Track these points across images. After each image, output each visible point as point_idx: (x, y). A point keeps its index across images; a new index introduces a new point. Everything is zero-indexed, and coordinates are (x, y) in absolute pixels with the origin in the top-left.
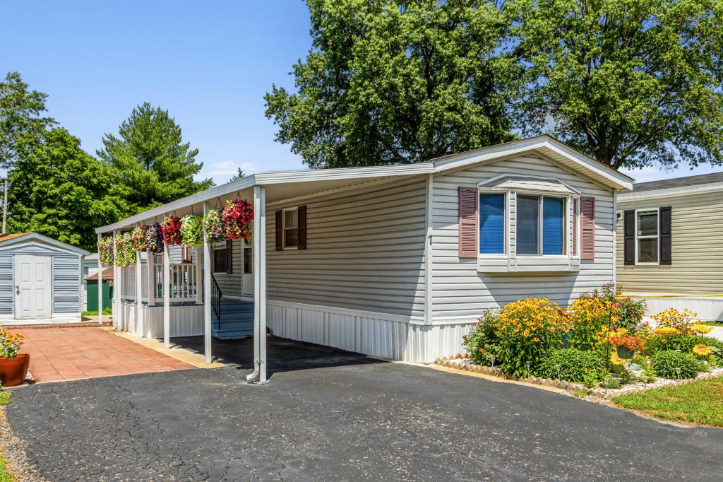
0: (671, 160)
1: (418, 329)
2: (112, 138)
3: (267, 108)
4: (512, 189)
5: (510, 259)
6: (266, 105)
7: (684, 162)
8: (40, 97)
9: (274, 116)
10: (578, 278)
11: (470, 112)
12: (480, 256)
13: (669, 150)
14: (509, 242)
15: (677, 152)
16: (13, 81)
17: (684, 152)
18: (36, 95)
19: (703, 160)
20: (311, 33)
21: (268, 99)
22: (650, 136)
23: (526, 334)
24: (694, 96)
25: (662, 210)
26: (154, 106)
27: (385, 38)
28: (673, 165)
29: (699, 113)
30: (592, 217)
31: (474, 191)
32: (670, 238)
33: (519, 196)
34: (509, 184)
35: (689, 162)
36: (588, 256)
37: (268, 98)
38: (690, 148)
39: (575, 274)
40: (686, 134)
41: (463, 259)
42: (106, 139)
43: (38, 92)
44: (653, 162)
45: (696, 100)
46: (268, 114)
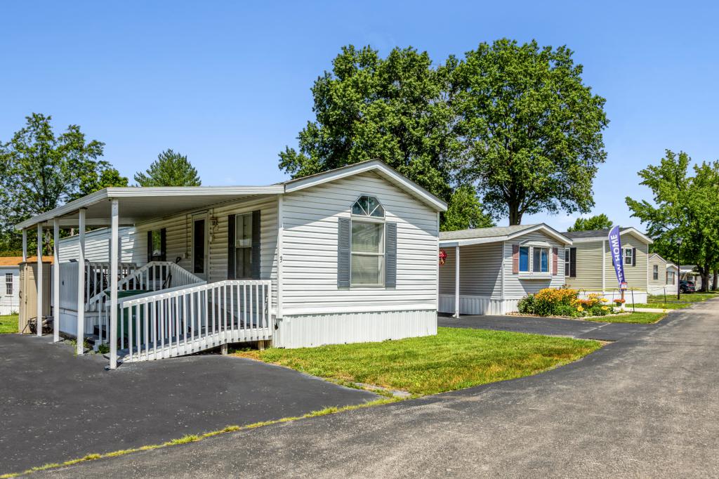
0: (555, 208)
1: (498, 302)
2: (143, 177)
3: (281, 162)
4: (532, 246)
5: (530, 274)
6: (280, 160)
7: (563, 210)
8: (99, 145)
9: (285, 168)
10: (552, 282)
11: (433, 175)
12: (520, 272)
13: (554, 202)
14: (530, 267)
15: (559, 204)
16: (74, 131)
17: (563, 204)
18: (95, 143)
19: (575, 210)
20: (314, 110)
21: (282, 157)
22: (545, 193)
23: (550, 300)
24: (573, 172)
25: (571, 249)
26: (176, 152)
27: (376, 123)
28: (556, 211)
29: (575, 181)
30: (557, 254)
31: (517, 246)
32: (575, 263)
33: (534, 248)
34: (530, 243)
35: (567, 211)
36: (555, 273)
37: (282, 155)
38: (568, 202)
39: (550, 280)
40: (567, 195)
41: (514, 274)
42: (138, 176)
43: (98, 141)
44: (543, 209)
45: (574, 174)
46: (281, 167)
